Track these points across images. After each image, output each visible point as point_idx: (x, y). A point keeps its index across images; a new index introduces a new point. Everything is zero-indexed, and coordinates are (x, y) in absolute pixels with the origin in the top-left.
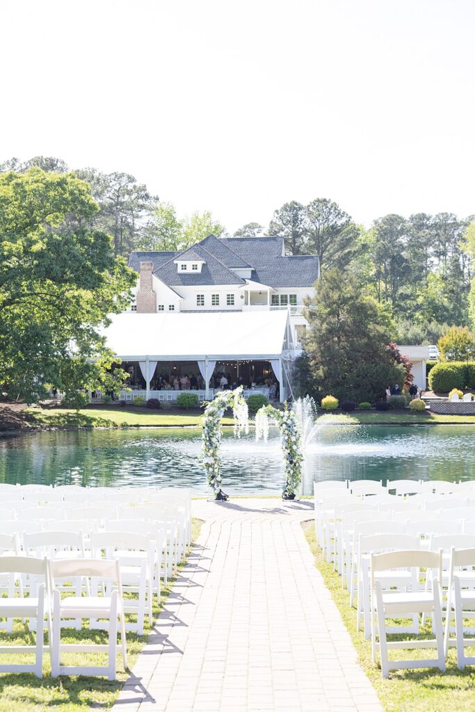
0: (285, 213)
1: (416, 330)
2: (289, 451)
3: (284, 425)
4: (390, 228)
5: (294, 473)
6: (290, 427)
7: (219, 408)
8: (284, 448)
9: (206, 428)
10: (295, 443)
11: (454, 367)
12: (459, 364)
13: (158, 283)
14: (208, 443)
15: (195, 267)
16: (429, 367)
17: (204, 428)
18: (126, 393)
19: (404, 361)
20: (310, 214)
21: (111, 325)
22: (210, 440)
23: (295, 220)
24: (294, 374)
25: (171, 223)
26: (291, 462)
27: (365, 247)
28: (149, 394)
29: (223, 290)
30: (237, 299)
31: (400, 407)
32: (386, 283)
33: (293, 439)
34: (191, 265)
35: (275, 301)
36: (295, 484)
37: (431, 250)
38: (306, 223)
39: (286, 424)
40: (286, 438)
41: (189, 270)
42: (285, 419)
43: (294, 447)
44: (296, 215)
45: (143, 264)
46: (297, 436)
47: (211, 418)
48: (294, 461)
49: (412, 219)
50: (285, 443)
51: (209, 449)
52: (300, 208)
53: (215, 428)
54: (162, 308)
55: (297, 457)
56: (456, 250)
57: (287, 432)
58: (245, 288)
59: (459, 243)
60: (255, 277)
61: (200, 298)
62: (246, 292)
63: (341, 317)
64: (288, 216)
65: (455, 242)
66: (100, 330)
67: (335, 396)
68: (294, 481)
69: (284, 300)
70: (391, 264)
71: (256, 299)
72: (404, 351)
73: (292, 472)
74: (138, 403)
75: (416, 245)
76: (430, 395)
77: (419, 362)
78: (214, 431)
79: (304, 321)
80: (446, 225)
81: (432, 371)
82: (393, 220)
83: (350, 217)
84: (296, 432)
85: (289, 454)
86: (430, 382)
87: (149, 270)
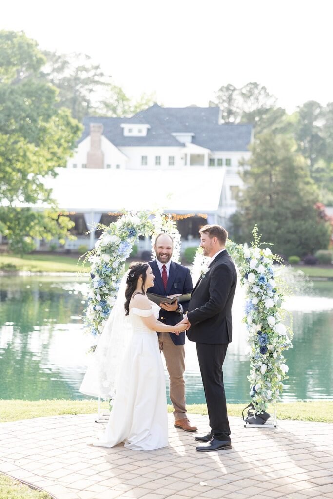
0: (221, 93)
2: (258, 327)
3: (251, 276)
4: (309, 111)
5: (269, 371)
6: (262, 279)
8: (249, 320)
9: (97, 277)
10: (273, 312)
13: (106, 145)
14: (99, 308)
15: (140, 131)
17: (93, 276)
18: (71, 241)
19: (330, 220)
20: (243, 94)
21: (58, 177)
22: (103, 301)
23: (230, 100)
25: (121, 97)
26: (263, 350)
27: (290, 125)
29: (165, 152)
30: (178, 160)
31: (326, 262)
32: (306, 158)
33: (269, 304)
34: (139, 130)
35: (211, 162)
36: (269, 393)
38: (239, 103)
39: (255, 272)
40: (255, 301)
41: (135, 133)
42: (253, 264)
43: (271, 320)
44: (231, 95)
45: (94, 126)
46: (277, 298)
47: (106, 258)
48: (270, 347)
49: (328, 105)
50: (252, 311)
52: (235, 89)
53: (114, 278)
54: (109, 166)
55: (275, 340)
57: (256, 289)
58: (184, 150)
60: (194, 140)
61: (144, 159)
62: (186, 155)
63: (274, 177)
64: (225, 95)
66: (47, 181)
68: (267, 388)
69: (220, 162)
70: (310, 142)
71: (195, 160)
72: (330, 212)
73: (264, 369)
78: (113, 284)
79: (238, 182)
82: (311, 105)
83: (277, 99)
84: (274, 291)
85: (259, 333)
87: (99, 131)
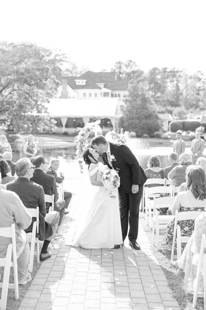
0: (117, 65)
1: (163, 109)
4: (154, 72)
7: (86, 132)
9: (80, 142)
11: (179, 122)
12: (181, 121)
16: (169, 122)
17: (78, 142)
18: (55, 129)
19: (160, 119)
20: (126, 65)
21: (50, 103)
23: (120, 68)
24: (119, 123)
25: (74, 67)
27: (145, 78)
28: (64, 130)
29: (93, 91)
30: (98, 95)
31: (159, 137)
32: (152, 92)
34: (82, 82)
35: (112, 95)
37: (168, 80)
38: (124, 69)
41: (81, 84)
44: (120, 66)
45: (64, 81)
49: (162, 69)
51: (81, 153)
52: (122, 63)
54: (70, 98)
56: (177, 81)
58: (101, 91)
59: (179, 78)
60: (105, 86)
61: (85, 94)
62: (102, 92)
63: (137, 102)
64: (118, 66)
65: (177, 78)
66: (46, 105)
67: (135, 132)
69: (116, 96)
70: (154, 85)
71: (106, 94)
72: (160, 116)
74: (60, 133)
75: (164, 79)
76: (170, 133)
77: (165, 120)
79: (123, 104)
80: (174, 72)
81: (171, 123)
82: (155, 69)
83: (140, 67)
86: (170, 127)
87: (66, 83)
